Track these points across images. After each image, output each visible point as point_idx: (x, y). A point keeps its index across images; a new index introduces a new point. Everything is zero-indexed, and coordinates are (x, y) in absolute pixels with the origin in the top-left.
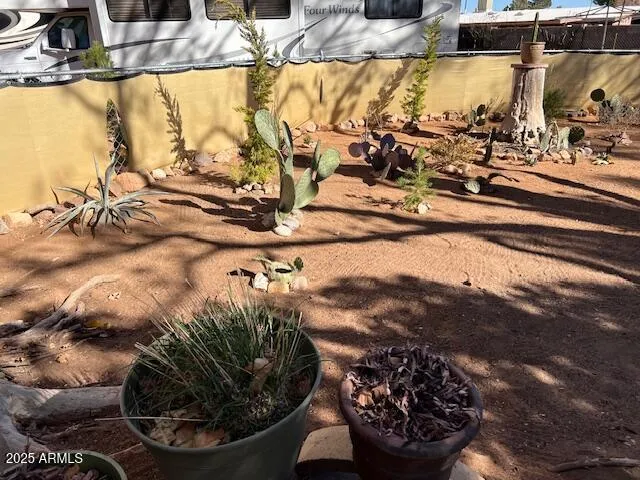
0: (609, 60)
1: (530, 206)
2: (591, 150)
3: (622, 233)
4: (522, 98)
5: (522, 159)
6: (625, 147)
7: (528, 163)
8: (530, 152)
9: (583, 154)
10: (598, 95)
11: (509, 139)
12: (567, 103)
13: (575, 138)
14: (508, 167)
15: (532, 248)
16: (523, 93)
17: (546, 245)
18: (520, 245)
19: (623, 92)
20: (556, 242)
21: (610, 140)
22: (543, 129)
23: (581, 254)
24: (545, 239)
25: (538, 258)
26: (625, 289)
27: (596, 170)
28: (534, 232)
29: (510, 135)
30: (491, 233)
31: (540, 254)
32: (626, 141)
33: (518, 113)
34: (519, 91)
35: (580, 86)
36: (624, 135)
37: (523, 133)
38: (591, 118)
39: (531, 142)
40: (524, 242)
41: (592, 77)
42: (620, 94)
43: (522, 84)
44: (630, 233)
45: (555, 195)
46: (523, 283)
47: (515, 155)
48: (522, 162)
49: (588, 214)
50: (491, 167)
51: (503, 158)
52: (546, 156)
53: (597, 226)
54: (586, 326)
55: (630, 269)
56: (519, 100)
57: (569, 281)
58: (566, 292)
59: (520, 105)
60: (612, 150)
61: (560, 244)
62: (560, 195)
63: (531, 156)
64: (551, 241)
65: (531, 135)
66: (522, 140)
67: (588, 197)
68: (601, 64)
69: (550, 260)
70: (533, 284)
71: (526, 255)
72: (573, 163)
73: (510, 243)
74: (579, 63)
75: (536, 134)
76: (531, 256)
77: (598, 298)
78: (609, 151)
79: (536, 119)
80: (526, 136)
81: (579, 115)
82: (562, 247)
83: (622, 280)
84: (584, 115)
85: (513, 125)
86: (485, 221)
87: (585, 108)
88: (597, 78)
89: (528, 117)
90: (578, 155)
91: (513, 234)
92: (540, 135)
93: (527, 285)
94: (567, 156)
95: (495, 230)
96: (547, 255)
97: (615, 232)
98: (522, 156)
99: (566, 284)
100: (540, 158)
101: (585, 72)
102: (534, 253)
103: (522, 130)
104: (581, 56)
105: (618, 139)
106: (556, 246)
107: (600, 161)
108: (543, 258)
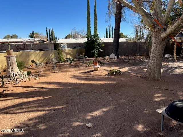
0: (33, 53)
1: (18, 97)
2: (34, 76)
3: (44, 98)
4: (11, 65)
5: (14, 83)
6: (42, 74)
7: (17, 83)
8: (17, 80)
9: (32, 78)
10: (33, 61)
11: (9, 77)
12: (26, 64)
13: (29, 74)
14: (11, 86)
15: (20, 111)
16: (10, 63)
17: (24, 109)
18: (15, 112)
19: (39, 60)
20: (27, 107)
21: (38, 72)
22: (19, 73)
23: (34, 108)
24: (23, 107)
25: (22, 114)
26: (46, 114)
27: (36, 81)
28: (20, 106)
29: (9, 76)
30: (6, 111)
31: (22, 112)
32: (42, 72)
33: (10, 69)
34: (9, 63)
35: (28, 59)
36: (41, 71)
37: (13, 75)
38: (33, 67)
39: (16, 77)
40: (17, 110)
41: (30, 57)
42: (38, 61)
43: (9, 61)
44: (46, 98)
45: (25, 92)
46: (17, 125)
47: (12, 82)
48: (15, 84)
49: (35, 95)
50: (5, 87)
51: (8, 84)
52: (22, 80)
53: (37, 98)
54: (37, 131)
55: (47, 108)
56: (10, 66)
57: (31, 118)
58: (30, 122)
59: (10, 67)
60: (39, 75)
61: (28, 107)
62: (27, 91)
63: (17, 81)
64: (25, 107)
65: (16, 75)
66: (14, 77)
67: (34, 90)
68: (32, 54)
69: (25, 113)
70: (20, 124)
71: (18, 114)
72: (30, 81)
73: (12, 112)
74: (26, 54)
75: (18, 74)
76: (19, 114)
77: (40, 120)
78: (38, 75)
79: (16, 70)
80: (15, 75)
81: (30, 67)
82: (29, 108)
83: (45, 112)
84: (31, 67)
85: (10, 73)
86: (3, 107)
87: (31, 65)
88: (32, 57)
89: (14, 70)
90: (30, 78)
91: (13, 109)
92: (19, 74)
93: (19, 125)
94: (28, 79)
95: (7, 109)
96: (24, 112)
97: (42, 98)
98: (14, 82)
99: (31, 120)
100: (20, 81)
101: (28, 56)
102: (20, 113)
103: (13, 74)
104: (26, 52)
105: (40, 72)
106: (27, 108)
107: (36, 79)
108: (23, 114)
